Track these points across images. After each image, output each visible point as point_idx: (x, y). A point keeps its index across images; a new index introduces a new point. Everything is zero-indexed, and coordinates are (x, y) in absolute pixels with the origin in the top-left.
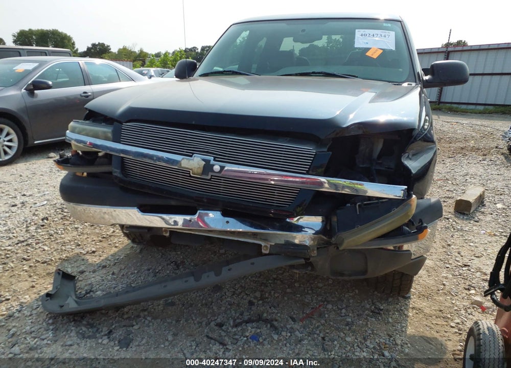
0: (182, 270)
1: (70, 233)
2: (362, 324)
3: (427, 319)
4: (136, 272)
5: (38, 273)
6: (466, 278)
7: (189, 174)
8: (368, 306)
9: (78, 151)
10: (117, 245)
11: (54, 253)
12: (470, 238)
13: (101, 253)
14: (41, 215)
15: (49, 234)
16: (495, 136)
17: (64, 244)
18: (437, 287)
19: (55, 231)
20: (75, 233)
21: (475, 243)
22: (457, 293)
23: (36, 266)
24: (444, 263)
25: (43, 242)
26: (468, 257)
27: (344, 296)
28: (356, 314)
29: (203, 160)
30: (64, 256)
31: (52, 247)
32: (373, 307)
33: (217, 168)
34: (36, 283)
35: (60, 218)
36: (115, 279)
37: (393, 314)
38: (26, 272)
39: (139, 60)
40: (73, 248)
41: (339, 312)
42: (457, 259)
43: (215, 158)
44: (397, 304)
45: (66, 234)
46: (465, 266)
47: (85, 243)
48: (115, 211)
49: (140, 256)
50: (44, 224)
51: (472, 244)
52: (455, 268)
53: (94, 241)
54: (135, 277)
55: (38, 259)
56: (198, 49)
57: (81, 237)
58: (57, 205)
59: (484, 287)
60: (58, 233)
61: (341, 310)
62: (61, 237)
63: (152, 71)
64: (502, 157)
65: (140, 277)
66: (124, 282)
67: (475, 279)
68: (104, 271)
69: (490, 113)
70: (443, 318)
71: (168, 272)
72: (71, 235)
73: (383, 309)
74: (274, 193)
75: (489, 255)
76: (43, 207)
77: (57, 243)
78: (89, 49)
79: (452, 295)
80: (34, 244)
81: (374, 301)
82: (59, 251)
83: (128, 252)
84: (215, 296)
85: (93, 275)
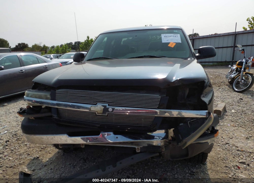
0: (88, 162)
1: (23, 148)
2: (187, 181)
3: (217, 175)
4: (63, 166)
5: (9, 174)
6: (229, 150)
7: (96, 114)
8: (187, 171)
9: (30, 106)
10: (50, 152)
11: (16, 161)
12: (225, 129)
13: (42, 157)
14: (5, 139)
15: (11, 150)
16: (221, 77)
17: (20, 155)
18: (217, 156)
19: (14, 148)
20: (26, 148)
21: (228, 131)
22: (227, 158)
23: (6, 170)
24: (217, 143)
25: (8, 155)
26: (227, 139)
27: (174, 167)
28: (182, 176)
29: (103, 106)
30: (22, 162)
31: (14, 157)
32: (190, 171)
33: (110, 109)
34: (8, 180)
35: (16, 140)
36: (53, 172)
37: (200, 174)
38: (1, 174)
39: (44, 50)
40: (26, 156)
41: (173, 176)
42: (222, 141)
43: (109, 104)
44: (201, 168)
45: (20, 149)
46: (227, 144)
47: (32, 153)
48: (54, 137)
49: (64, 157)
50: (7, 144)
51: (226, 132)
52: (222, 145)
53: (37, 151)
54: (63, 170)
55: (7, 166)
56: (73, 43)
57: (29, 149)
58: (13, 132)
59: (239, 154)
60: (16, 149)
61: (175, 175)
62: (18, 151)
63: (52, 56)
64: (227, 87)
65: (66, 169)
66: (58, 173)
67: (233, 150)
68: (46, 168)
69: (216, 66)
70: (224, 173)
71: (81, 164)
72: (23, 149)
73: (195, 172)
74: (142, 120)
75: (236, 137)
76: (5, 134)
77: (17, 155)
78: (16, 46)
79: (225, 160)
80: (4, 157)
81: (189, 168)
82: (18, 159)
83: (57, 156)
84: (109, 176)
85: (40, 171)
